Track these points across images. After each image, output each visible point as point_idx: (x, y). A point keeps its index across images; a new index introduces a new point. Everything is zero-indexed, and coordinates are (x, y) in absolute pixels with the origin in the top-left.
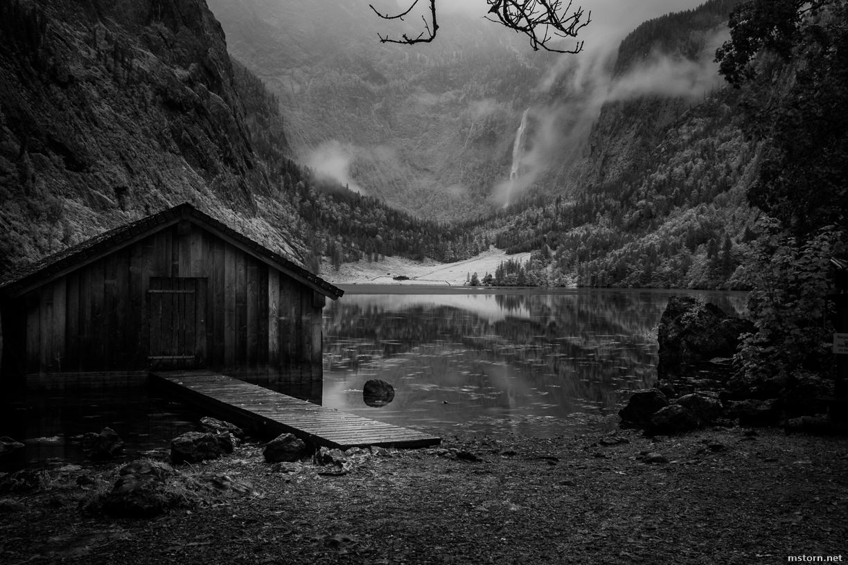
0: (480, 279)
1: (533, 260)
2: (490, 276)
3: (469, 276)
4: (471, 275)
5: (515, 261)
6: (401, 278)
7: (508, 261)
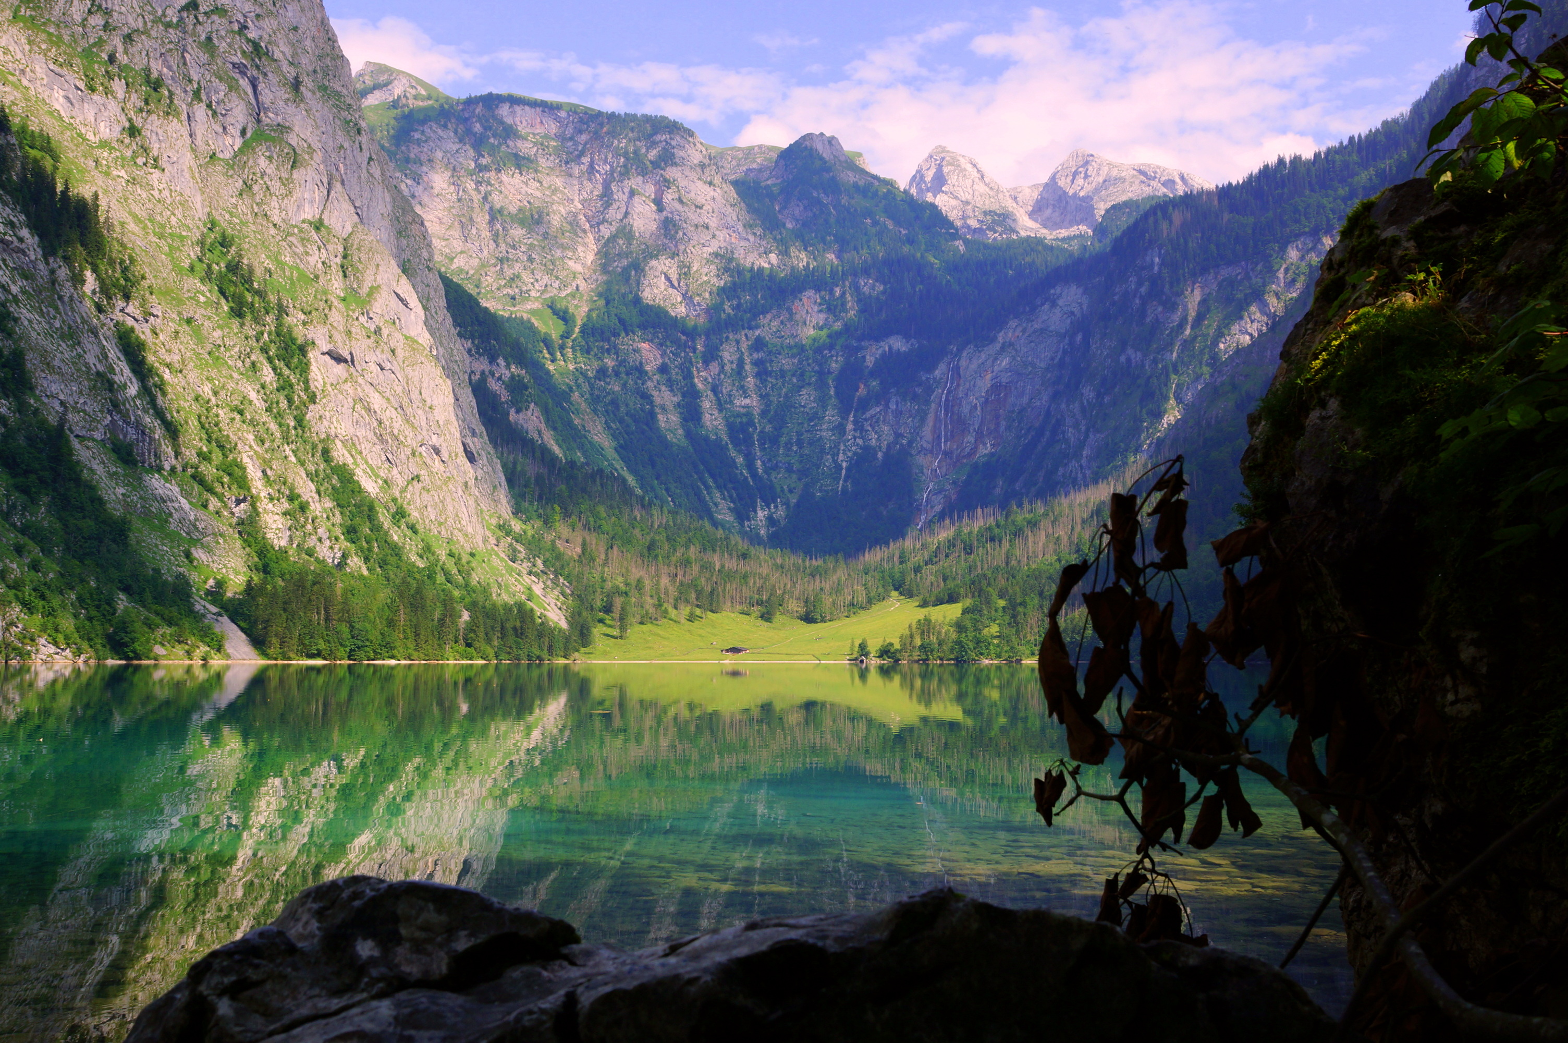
0: (873, 648)
1: (966, 616)
2: (891, 644)
3: (852, 646)
4: (857, 644)
5: (933, 619)
6: (735, 650)
7: (922, 617)
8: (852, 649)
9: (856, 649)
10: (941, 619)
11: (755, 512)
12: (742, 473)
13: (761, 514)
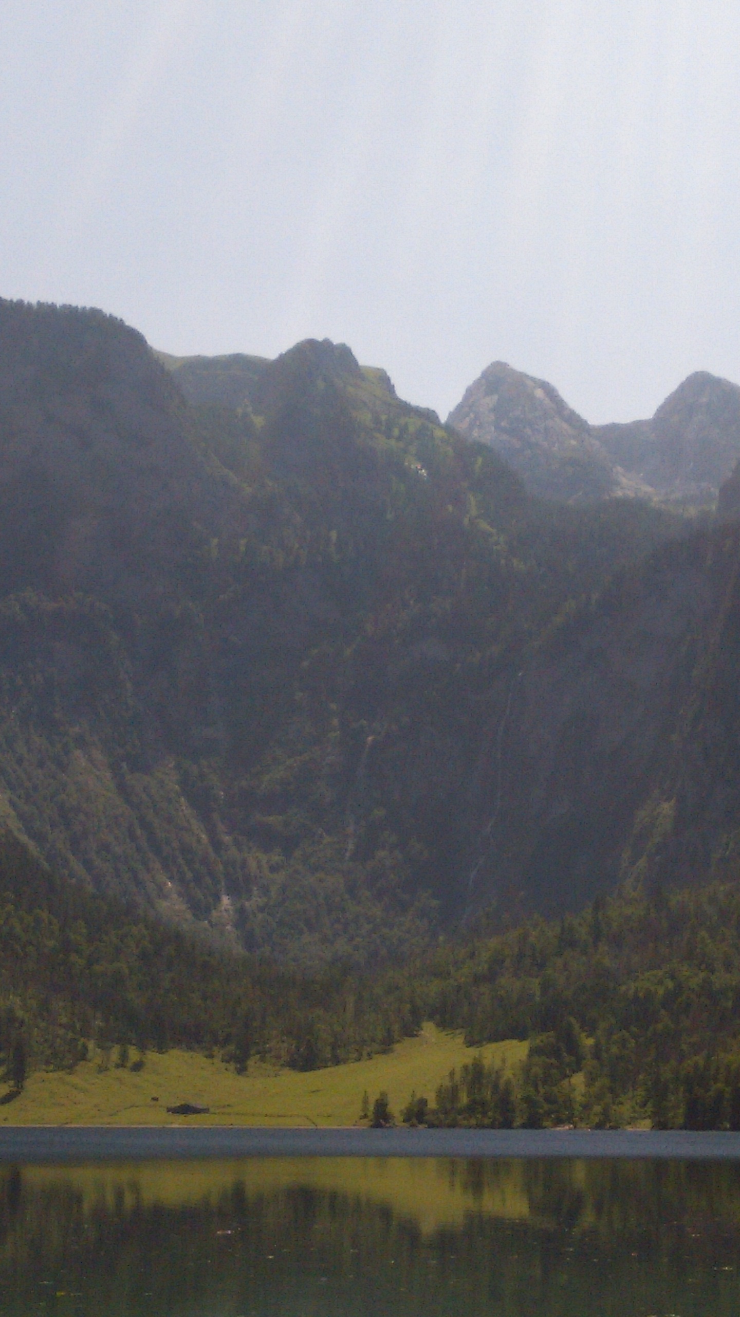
0: (396, 1107)
1: (536, 1059)
2: (423, 1102)
3: (365, 1102)
4: (372, 1099)
5: (486, 1063)
6: (185, 1110)
7: (469, 1061)
8: (365, 1109)
9: (371, 1108)
10: (498, 1063)
11: (218, 899)
12: (199, 841)
13: (226, 900)
